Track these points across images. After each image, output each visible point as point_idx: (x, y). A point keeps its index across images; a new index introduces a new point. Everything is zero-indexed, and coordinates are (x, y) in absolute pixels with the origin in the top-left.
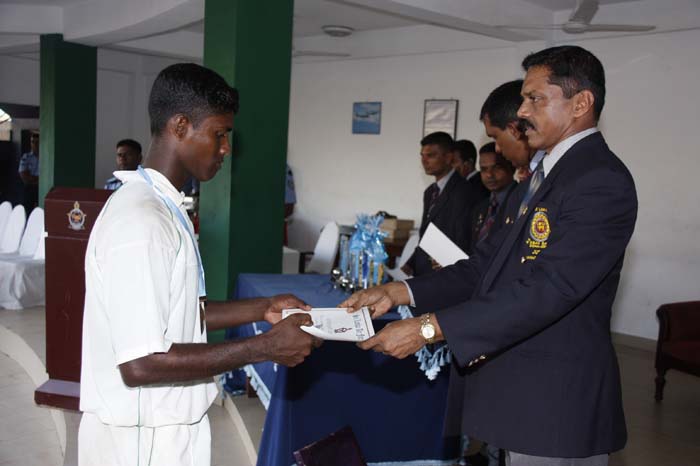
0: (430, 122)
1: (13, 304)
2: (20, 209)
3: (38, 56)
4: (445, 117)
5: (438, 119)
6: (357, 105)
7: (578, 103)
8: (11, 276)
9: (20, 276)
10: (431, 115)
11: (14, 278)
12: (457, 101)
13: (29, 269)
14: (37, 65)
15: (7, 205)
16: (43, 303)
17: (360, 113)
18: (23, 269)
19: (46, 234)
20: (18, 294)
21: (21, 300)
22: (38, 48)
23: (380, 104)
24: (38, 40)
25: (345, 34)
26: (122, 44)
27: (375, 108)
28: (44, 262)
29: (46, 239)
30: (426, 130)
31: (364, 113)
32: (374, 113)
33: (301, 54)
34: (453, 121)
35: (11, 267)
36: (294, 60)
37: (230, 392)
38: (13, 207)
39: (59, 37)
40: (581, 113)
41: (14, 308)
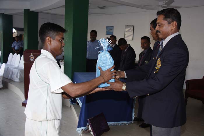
0: (126, 32)
1: (17, 80)
2: (19, 55)
3: (23, 15)
4: (130, 30)
5: (129, 31)
6: (107, 27)
7: (172, 25)
8: (17, 72)
9: (19, 73)
10: (127, 30)
11: (17, 73)
12: (134, 26)
13: (21, 71)
14: (23, 17)
15: (15, 54)
16: (24, 80)
17: (108, 29)
18: (19, 71)
19: (24, 62)
20: (19, 78)
21: (19, 79)
22: (23, 13)
23: (113, 27)
24: (23, 11)
25: (104, 8)
26: (45, 11)
27: (112, 28)
28: (23, 69)
29: (24, 63)
30: (125, 34)
31: (109, 29)
32: (112, 29)
33: (92, 13)
34: (133, 31)
35: (17, 70)
36: (89, 15)
37: (72, 104)
38: (17, 55)
39: (29, 10)
40: (173, 28)
41: (17, 81)
